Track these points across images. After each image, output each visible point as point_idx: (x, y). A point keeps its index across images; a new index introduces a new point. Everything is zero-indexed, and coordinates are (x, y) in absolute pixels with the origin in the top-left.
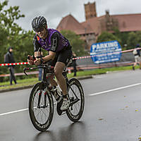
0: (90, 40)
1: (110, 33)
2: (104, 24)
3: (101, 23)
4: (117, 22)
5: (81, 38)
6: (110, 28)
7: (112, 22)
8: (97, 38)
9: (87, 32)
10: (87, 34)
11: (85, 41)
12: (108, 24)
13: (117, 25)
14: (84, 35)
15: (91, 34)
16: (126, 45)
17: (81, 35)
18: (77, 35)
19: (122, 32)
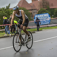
0: (34, 13)
1: (45, 9)
2: (42, 4)
3: (40, 4)
4: (48, 3)
5: (29, 12)
6: (44, 6)
7: (46, 3)
8: (38, 11)
9: (33, 9)
10: (33, 10)
11: (32, 13)
12: (44, 4)
13: (48, 5)
14: (31, 10)
15: (35, 9)
16: (53, 15)
17: (29, 10)
18: (27, 10)
19: (51, 9)
